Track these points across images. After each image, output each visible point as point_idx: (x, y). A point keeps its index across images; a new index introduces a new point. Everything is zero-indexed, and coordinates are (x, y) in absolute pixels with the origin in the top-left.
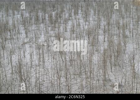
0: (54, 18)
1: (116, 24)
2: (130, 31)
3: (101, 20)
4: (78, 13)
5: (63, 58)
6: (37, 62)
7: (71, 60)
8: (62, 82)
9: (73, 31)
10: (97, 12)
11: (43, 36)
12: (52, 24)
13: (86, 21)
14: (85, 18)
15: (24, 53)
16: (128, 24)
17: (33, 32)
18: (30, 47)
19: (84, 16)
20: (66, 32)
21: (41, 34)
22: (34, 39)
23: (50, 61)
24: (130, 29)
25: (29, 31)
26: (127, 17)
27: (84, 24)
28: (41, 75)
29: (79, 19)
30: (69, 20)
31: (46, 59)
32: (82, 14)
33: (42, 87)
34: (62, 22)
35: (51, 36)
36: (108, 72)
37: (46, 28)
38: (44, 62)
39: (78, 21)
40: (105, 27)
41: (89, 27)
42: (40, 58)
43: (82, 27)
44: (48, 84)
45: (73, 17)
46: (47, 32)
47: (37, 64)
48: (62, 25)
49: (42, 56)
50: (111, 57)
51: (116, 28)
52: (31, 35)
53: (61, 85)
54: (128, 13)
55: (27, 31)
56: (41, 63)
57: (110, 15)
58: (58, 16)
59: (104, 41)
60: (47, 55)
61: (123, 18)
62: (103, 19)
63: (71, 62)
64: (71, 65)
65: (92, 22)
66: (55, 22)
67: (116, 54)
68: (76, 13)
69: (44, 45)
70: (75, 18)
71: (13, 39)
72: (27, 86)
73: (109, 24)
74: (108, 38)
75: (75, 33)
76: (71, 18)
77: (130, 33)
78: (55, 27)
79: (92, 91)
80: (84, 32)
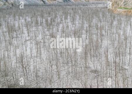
0: (49, 22)
1: (95, 26)
2: (105, 32)
3: (84, 23)
4: (67, 18)
5: (55, 52)
6: (35, 54)
7: (61, 53)
8: (54, 69)
9: (63, 32)
10: (81, 18)
11: (40, 35)
12: (48, 26)
13: (73, 24)
14: (72, 22)
15: (26, 47)
16: (104, 26)
17: (33, 32)
18: (31, 43)
19: (72, 20)
20: (58, 32)
21: (39, 34)
22: (34, 38)
23: (45, 53)
24: (105, 30)
25: (31, 32)
26: (104, 21)
27: (72, 26)
28: (37, 64)
29: (68, 23)
30: (61, 23)
31: (43, 52)
32: (71, 19)
33: (39, 73)
34: (55, 25)
35: (46, 35)
36: (89, 61)
37: (43, 29)
38: (41, 54)
39: (67, 24)
40: (87, 28)
41: (75, 28)
42: (38, 51)
43: (70, 28)
44: (43, 70)
45: (64, 21)
46: (44, 32)
47: (36, 56)
48: (55, 27)
49: (39, 50)
50: (91, 50)
51: (95, 29)
52: (32, 34)
53: (53, 71)
54: (104, 18)
55: (29, 31)
56: (39, 55)
57: (91, 19)
58: (52, 20)
59: (86, 39)
60: (43, 49)
61: (101, 22)
62: (85, 22)
63: (61, 54)
64: (61, 56)
65: (78, 25)
66: (50, 24)
67: (95, 48)
68: (66, 18)
69: (41, 42)
70: (65, 22)
71: (18, 37)
72: (28, 72)
73: (90, 26)
74: (89, 36)
75: (65, 32)
76: (62, 22)
77: (105, 33)
78: (50, 29)
79: (76, 75)
80: (72, 32)
